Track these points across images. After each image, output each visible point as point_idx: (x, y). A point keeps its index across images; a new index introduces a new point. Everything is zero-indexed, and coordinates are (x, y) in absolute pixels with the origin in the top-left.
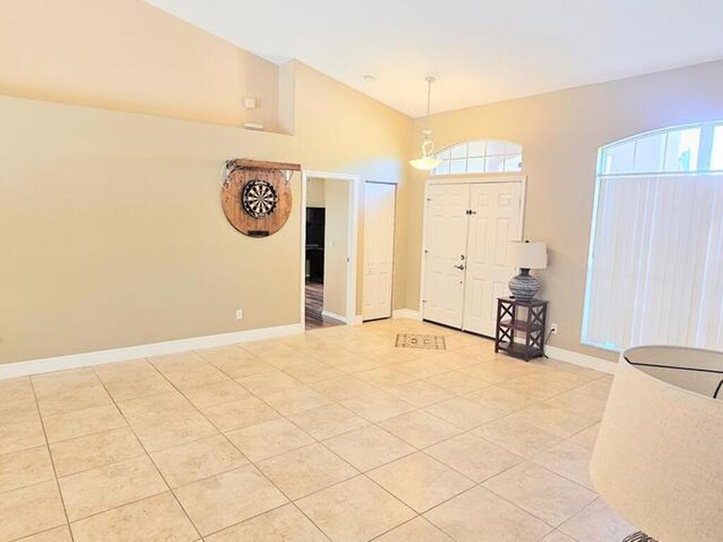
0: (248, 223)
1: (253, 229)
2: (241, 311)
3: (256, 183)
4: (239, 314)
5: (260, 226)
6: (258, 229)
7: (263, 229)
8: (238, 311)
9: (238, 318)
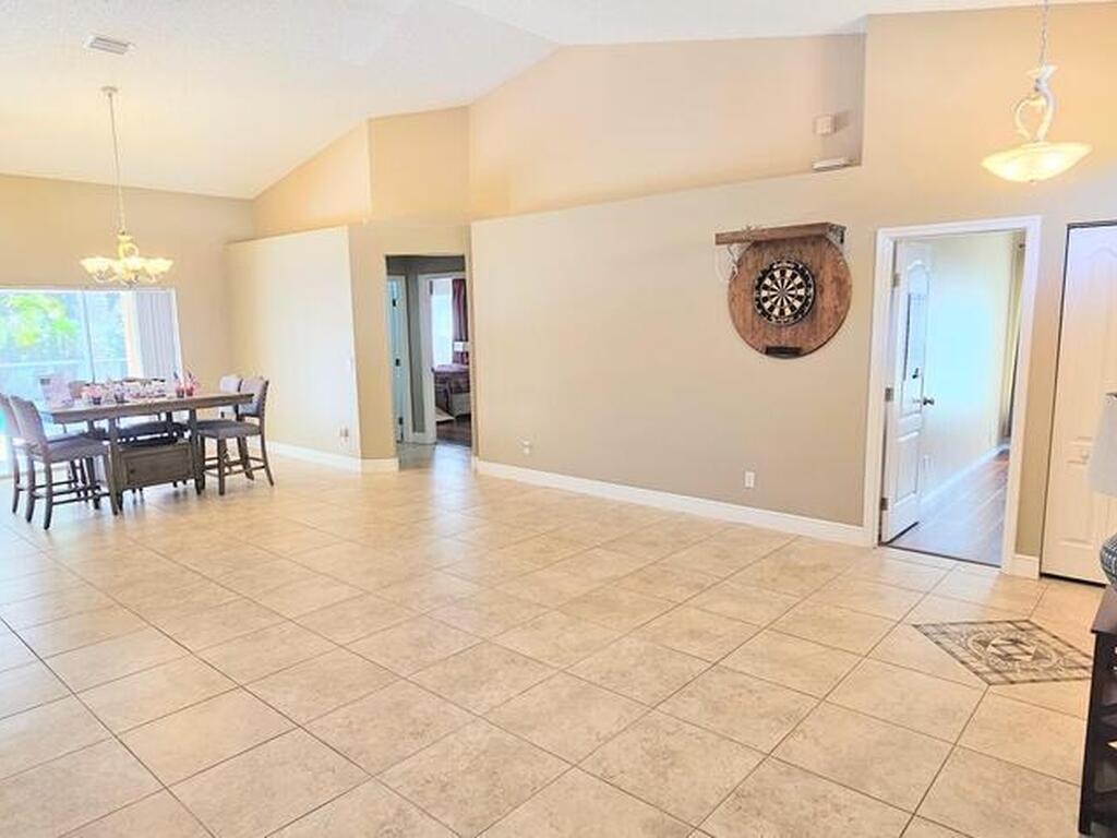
0: (765, 334)
1: (772, 343)
2: (752, 474)
3: (775, 267)
4: (750, 479)
5: (786, 338)
6: (783, 344)
7: (791, 345)
8: (747, 474)
9: (747, 485)
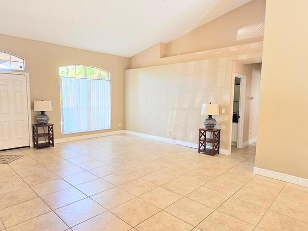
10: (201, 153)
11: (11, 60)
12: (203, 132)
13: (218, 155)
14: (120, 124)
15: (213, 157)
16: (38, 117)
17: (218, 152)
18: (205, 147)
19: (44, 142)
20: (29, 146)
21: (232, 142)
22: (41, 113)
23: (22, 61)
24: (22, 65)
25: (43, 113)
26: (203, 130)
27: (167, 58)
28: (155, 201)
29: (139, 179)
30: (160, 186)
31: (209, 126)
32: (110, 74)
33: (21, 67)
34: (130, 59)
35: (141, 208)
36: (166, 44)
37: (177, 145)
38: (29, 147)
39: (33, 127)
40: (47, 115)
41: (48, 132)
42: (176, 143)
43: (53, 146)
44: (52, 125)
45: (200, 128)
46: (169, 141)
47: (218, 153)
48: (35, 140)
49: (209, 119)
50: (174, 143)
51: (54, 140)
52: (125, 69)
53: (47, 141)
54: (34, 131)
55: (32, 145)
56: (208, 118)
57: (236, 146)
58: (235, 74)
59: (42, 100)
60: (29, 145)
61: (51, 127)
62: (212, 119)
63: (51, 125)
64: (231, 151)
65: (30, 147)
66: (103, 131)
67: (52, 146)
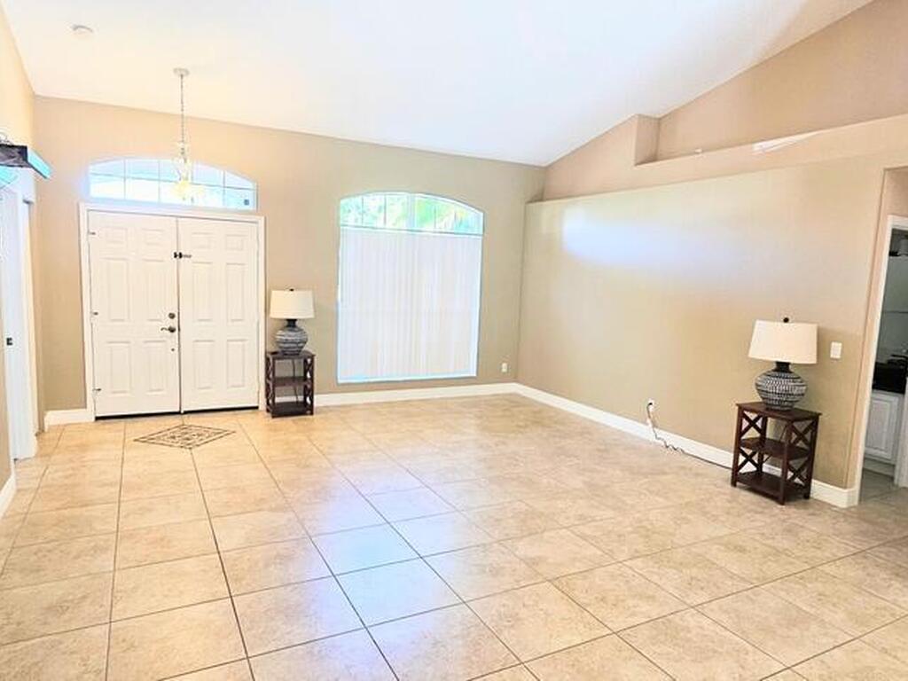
10: (740, 487)
11: (226, 185)
12: (752, 416)
13: (805, 504)
14: (504, 365)
15: (779, 506)
16: (280, 332)
17: (805, 491)
18: (759, 466)
19: (293, 399)
20: (257, 408)
21: (865, 459)
22: (286, 323)
23: (250, 185)
24: (250, 196)
25: (291, 323)
26: (752, 411)
27: (658, 163)
28: (512, 626)
29: (496, 545)
30: (549, 581)
31: (776, 397)
32: (482, 214)
33: (246, 202)
34: (546, 171)
35: (460, 642)
36: (660, 119)
37: (667, 447)
38: (256, 411)
39: (267, 360)
40: (300, 330)
41: (302, 375)
42: (665, 442)
43: (312, 414)
44: (312, 357)
45: (740, 402)
46: (644, 432)
47: (807, 496)
48: (269, 394)
49: (777, 374)
50: (656, 441)
51: (315, 397)
52: (531, 202)
53: (301, 398)
54: (269, 369)
55: (262, 405)
56: (775, 370)
57: (892, 478)
58: (890, 217)
59: (292, 290)
60: (256, 405)
61: (309, 361)
62: (786, 375)
63: (309, 357)
64: (861, 495)
65: (260, 408)
66: (455, 381)
67: (309, 412)
